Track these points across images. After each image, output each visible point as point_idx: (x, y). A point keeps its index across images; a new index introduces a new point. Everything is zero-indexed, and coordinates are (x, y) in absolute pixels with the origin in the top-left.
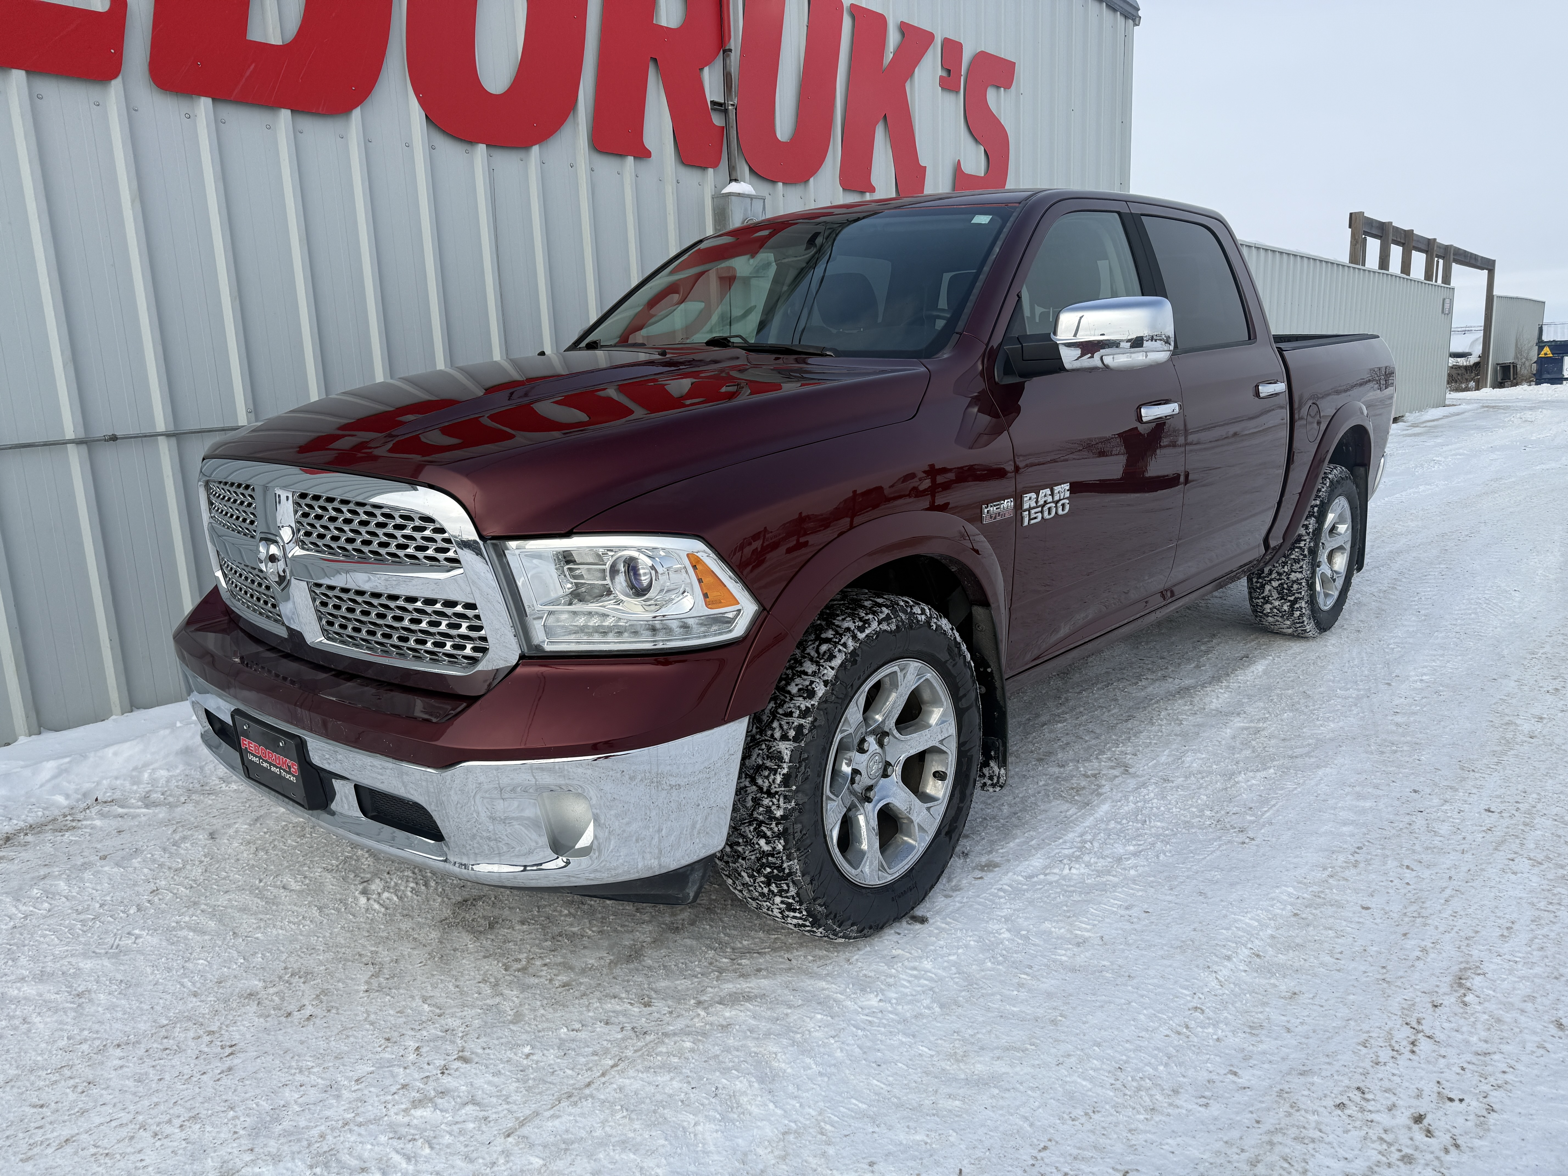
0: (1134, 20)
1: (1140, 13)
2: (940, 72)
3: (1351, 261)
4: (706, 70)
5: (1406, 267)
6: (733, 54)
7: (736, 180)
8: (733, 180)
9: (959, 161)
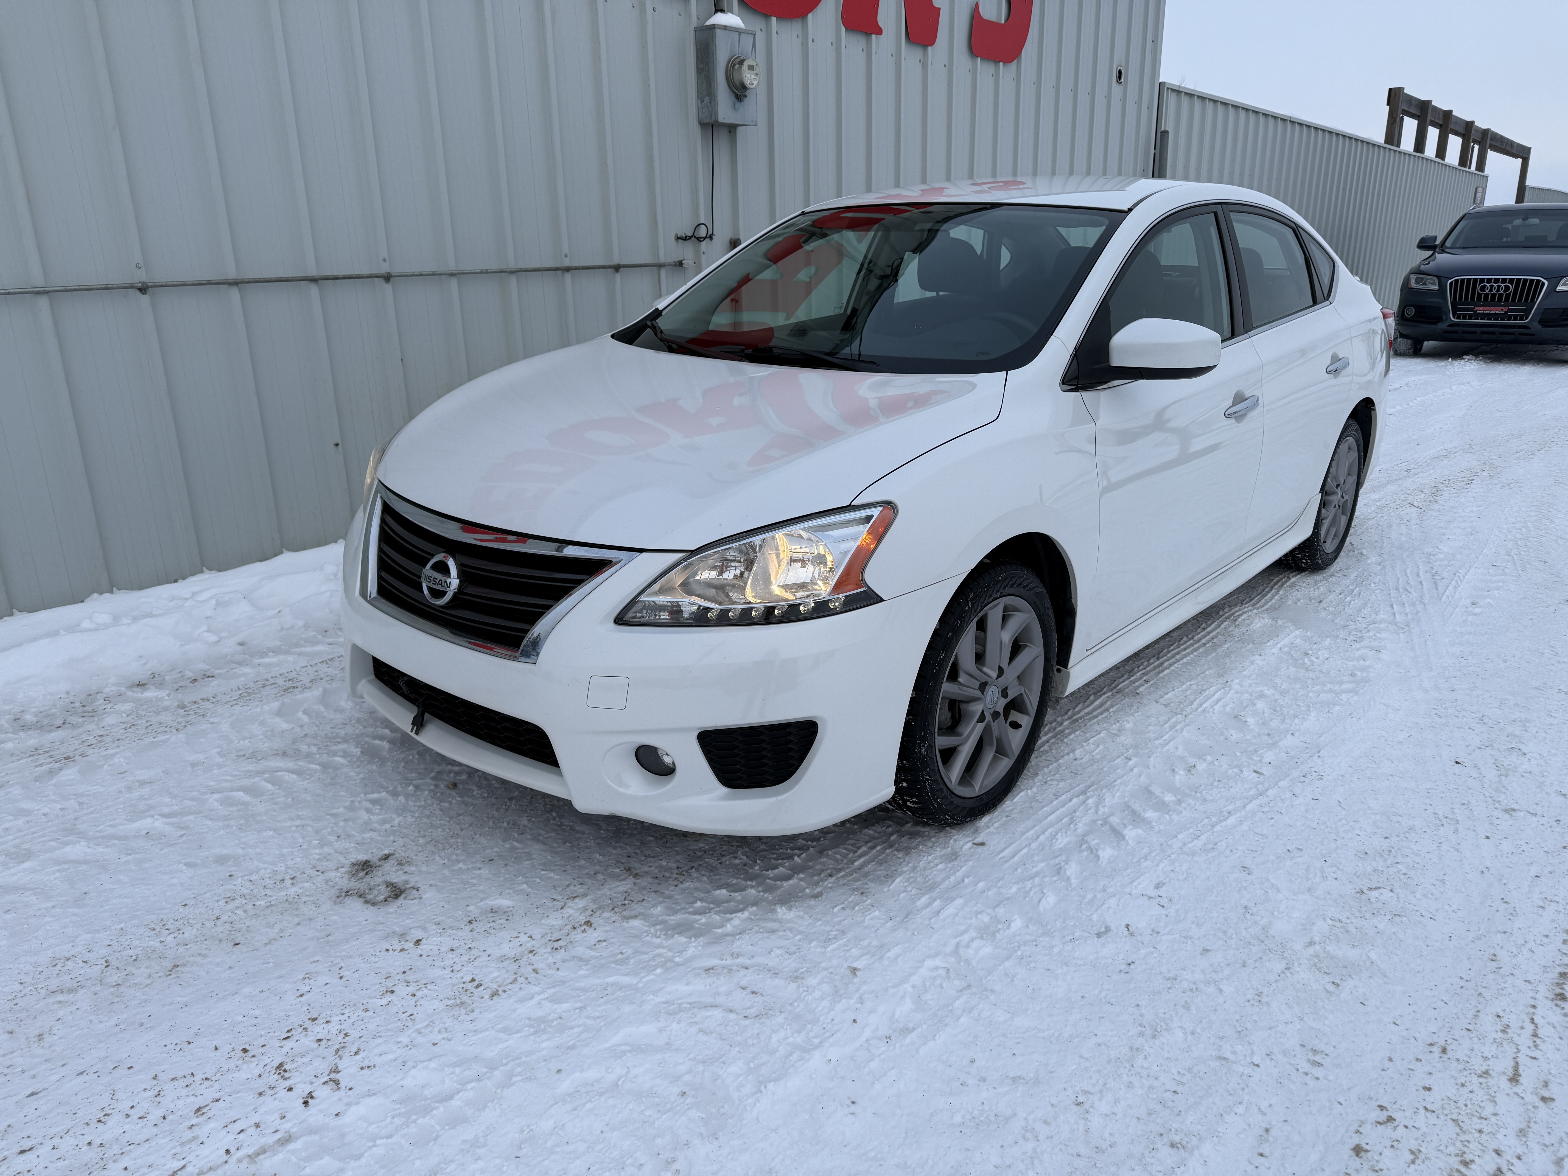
3: (1386, 142)
5: (1441, 151)
7: (722, 11)
8: (719, 10)
9: (977, 4)
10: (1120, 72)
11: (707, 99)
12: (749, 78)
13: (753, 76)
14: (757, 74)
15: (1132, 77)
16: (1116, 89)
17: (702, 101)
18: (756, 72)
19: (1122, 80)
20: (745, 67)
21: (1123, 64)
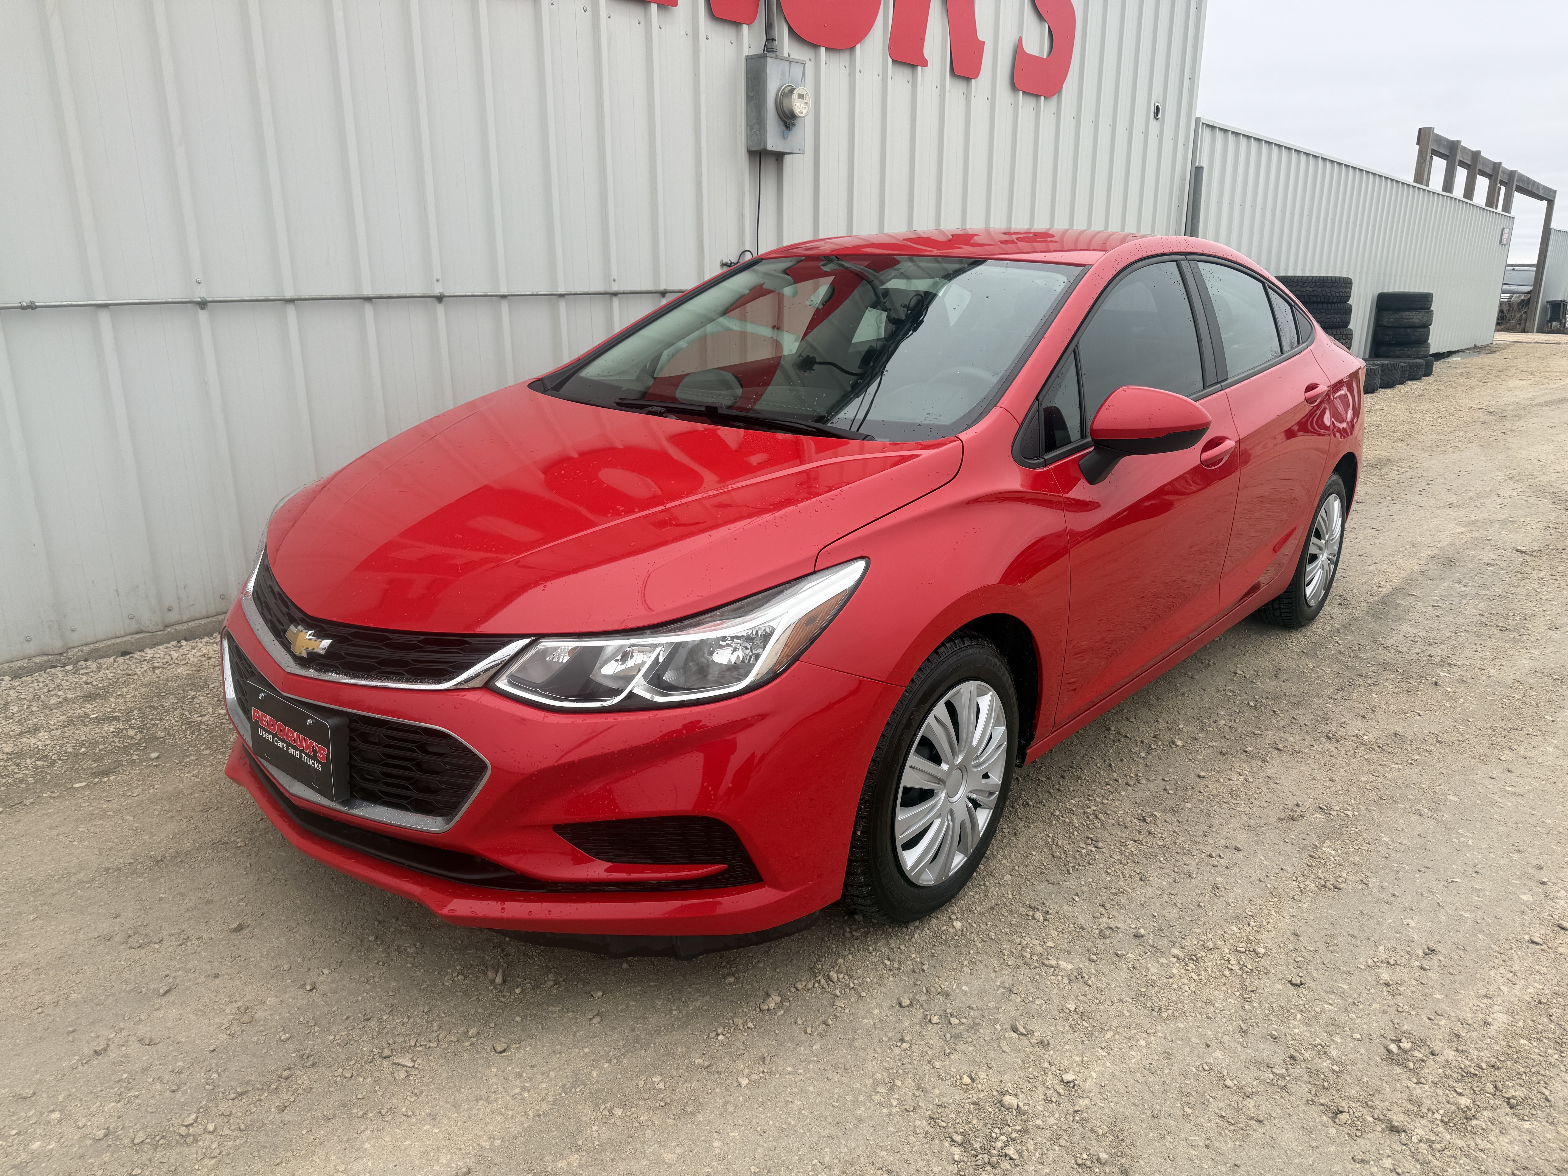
3: (1416, 181)
5: (1469, 192)
7: (773, 40)
8: (770, 39)
9: (1020, 39)
10: (1158, 108)
11: (757, 126)
12: (799, 107)
13: (802, 105)
14: (806, 103)
15: (1169, 114)
16: (1154, 125)
17: (752, 129)
18: (806, 101)
19: (1159, 116)
20: (795, 96)
21: (1161, 100)
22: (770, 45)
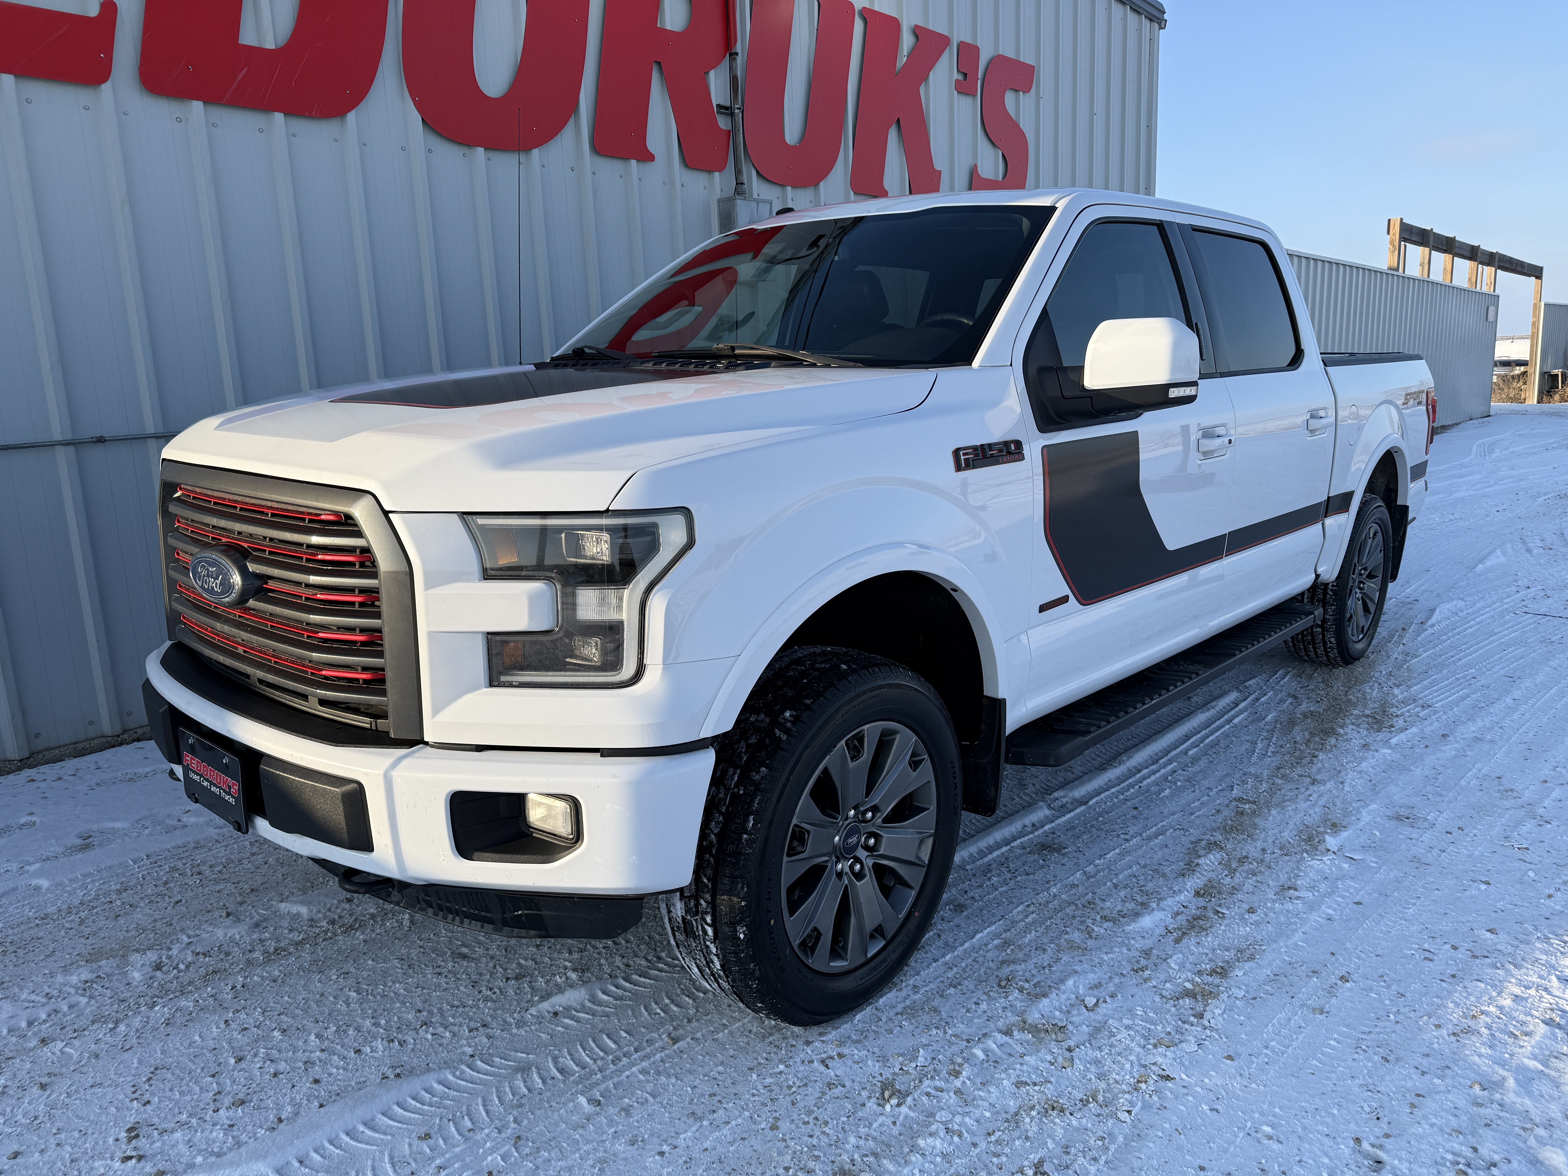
0: (1160, 24)
1: (1166, 16)
2: (956, 76)
4: (712, 74)
5: (1448, 275)
6: (739, 59)
7: (742, 184)
8: (740, 183)
9: (976, 166)
22: (740, 188)
